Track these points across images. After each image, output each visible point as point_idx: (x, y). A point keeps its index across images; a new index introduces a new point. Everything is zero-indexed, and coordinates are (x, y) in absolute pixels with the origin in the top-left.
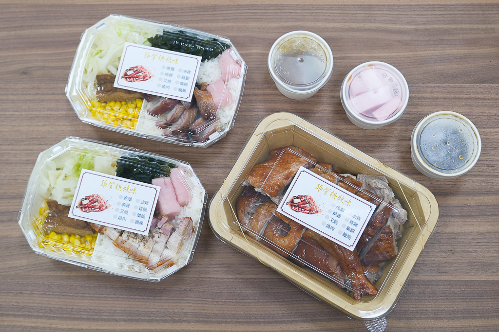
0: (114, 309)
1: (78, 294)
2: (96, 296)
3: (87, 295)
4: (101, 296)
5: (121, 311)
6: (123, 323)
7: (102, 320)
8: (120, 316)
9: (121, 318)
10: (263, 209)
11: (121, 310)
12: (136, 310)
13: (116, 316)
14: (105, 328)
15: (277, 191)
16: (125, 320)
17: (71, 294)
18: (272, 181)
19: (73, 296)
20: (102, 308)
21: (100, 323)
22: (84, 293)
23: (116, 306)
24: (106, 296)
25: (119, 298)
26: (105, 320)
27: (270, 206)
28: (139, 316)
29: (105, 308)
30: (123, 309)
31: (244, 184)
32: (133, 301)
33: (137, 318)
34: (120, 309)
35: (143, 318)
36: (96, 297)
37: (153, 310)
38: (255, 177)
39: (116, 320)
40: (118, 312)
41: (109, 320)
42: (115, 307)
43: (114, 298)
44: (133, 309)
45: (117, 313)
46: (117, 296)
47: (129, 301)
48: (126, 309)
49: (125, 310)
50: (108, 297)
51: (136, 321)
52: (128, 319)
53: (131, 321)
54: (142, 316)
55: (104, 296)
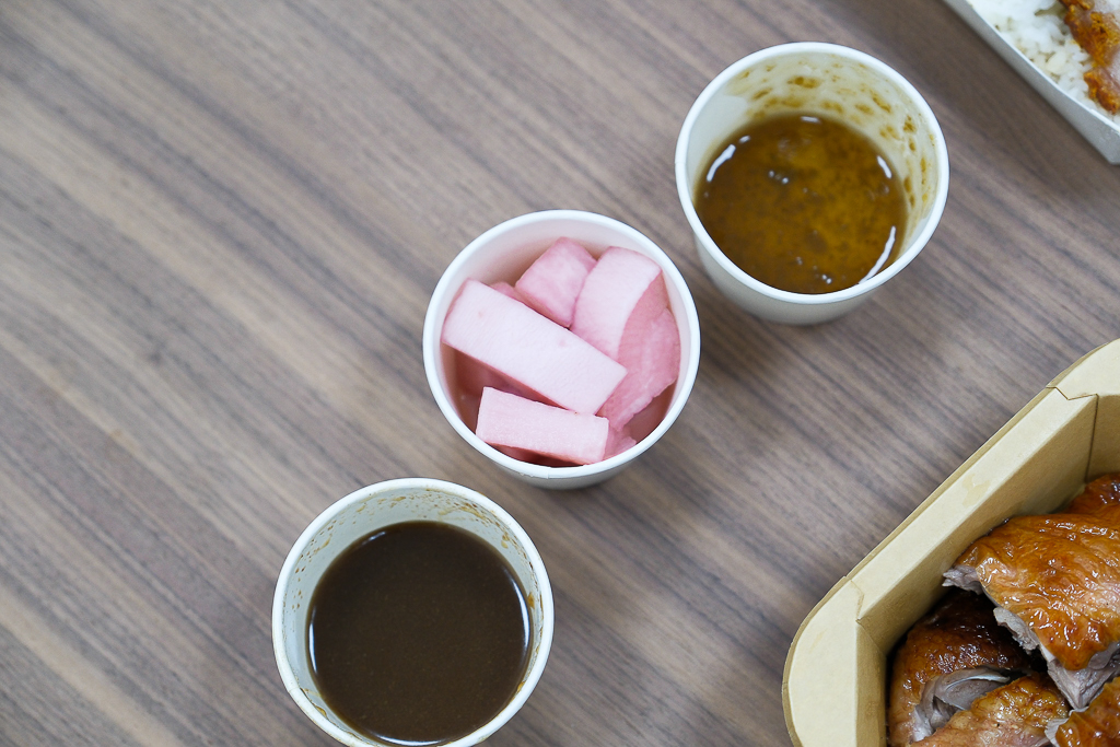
0: (109, 607)
1: (36, 468)
2: (86, 520)
3: (59, 496)
4: (101, 535)
5: (120, 632)
6: (99, 675)
7: (43, 611)
8: (108, 646)
9: (107, 654)
10: (1007, 703)
11: (125, 629)
12: (172, 666)
13: (96, 635)
14: (31, 644)
15: (1090, 648)
16: (110, 671)
17: (14, 455)
18: (1081, 601)
19: (15, 464)
20: (72, 575)
21: (29, 615)
22: (55, 484)
23: (121, 602)
24: (116, 548)
25: (149, 584)
26: (52, 620)
27: (1040, 703)
28: (166, 696)
29: (81, 583)
30: (133, 629)
31: (954, 577)
32: (184, 633)
33: (155, 696)
34: (124, 621)
35: (172, 711)
36: (81, 525)
37: (224, 712)
38: (1012, 564)
39: (84, 649)
40: (113, 626)
41: (64, 630)
42: (114, 603)
43: (133, 571)
44: (164, 657)
45: (106, 629)
46: (148, 576)
47: (172, 621)
48: (144, 640)
49: (135, 640)
50: (116, 556)
51: (147, 703)
52: (125, 677)
53: (129, 688)
54: (174, 702)
55: (109, 541)
